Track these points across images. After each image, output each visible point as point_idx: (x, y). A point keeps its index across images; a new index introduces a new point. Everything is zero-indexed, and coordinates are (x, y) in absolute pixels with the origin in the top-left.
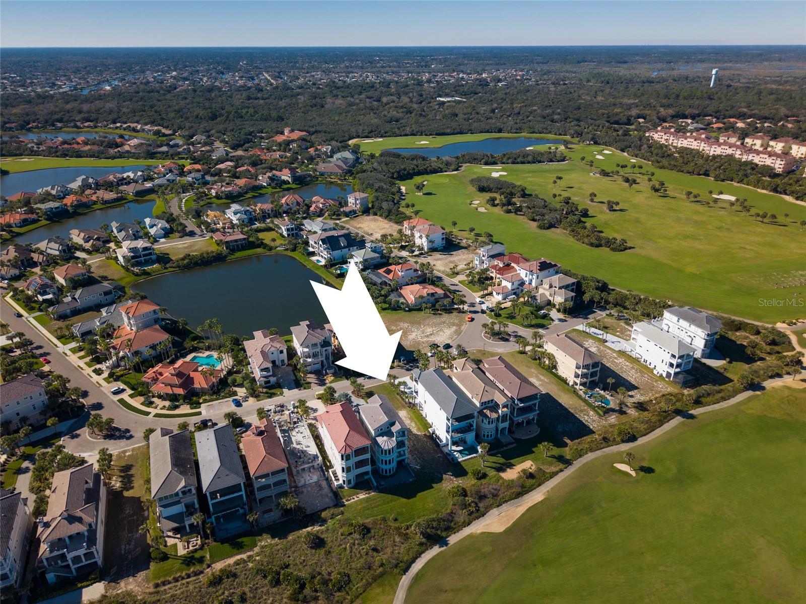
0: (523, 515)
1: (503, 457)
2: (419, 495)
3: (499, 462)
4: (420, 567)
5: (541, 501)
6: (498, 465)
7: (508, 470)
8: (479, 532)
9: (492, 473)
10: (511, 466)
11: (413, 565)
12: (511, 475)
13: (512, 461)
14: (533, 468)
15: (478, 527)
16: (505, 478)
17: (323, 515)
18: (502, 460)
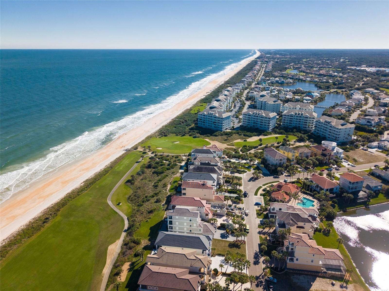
0: (106, 259)
1: (137, 270)
2: (150, 231)
3: (136, 267)
4: (125, 223)
5: (102, 270)
6: (135, 265)
7: (129, 267)
8: (117, 241)
9: (134, 260)
10: (130, 270)
11: (128, 221)
12: (126, 267)
13: (131, 273)
14: (119, 279)
15: (119, 242)
16: (127, 263)
17: (166, 206)
18: (136, 268)
